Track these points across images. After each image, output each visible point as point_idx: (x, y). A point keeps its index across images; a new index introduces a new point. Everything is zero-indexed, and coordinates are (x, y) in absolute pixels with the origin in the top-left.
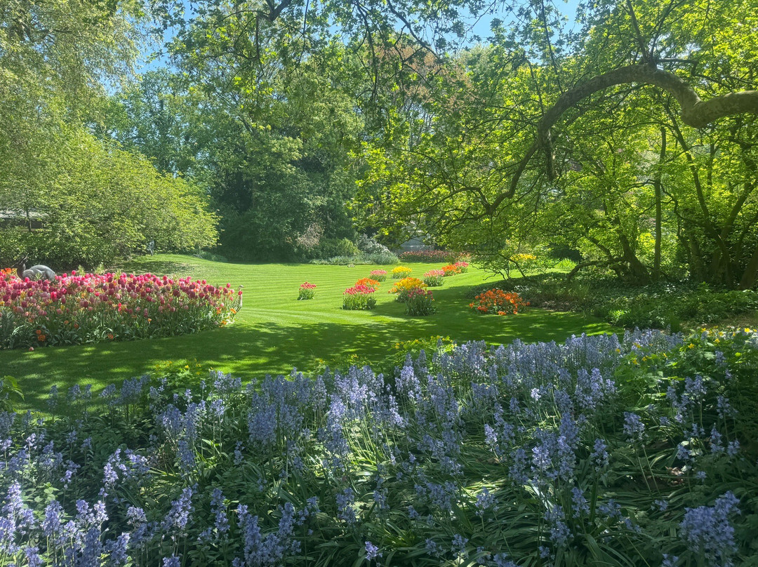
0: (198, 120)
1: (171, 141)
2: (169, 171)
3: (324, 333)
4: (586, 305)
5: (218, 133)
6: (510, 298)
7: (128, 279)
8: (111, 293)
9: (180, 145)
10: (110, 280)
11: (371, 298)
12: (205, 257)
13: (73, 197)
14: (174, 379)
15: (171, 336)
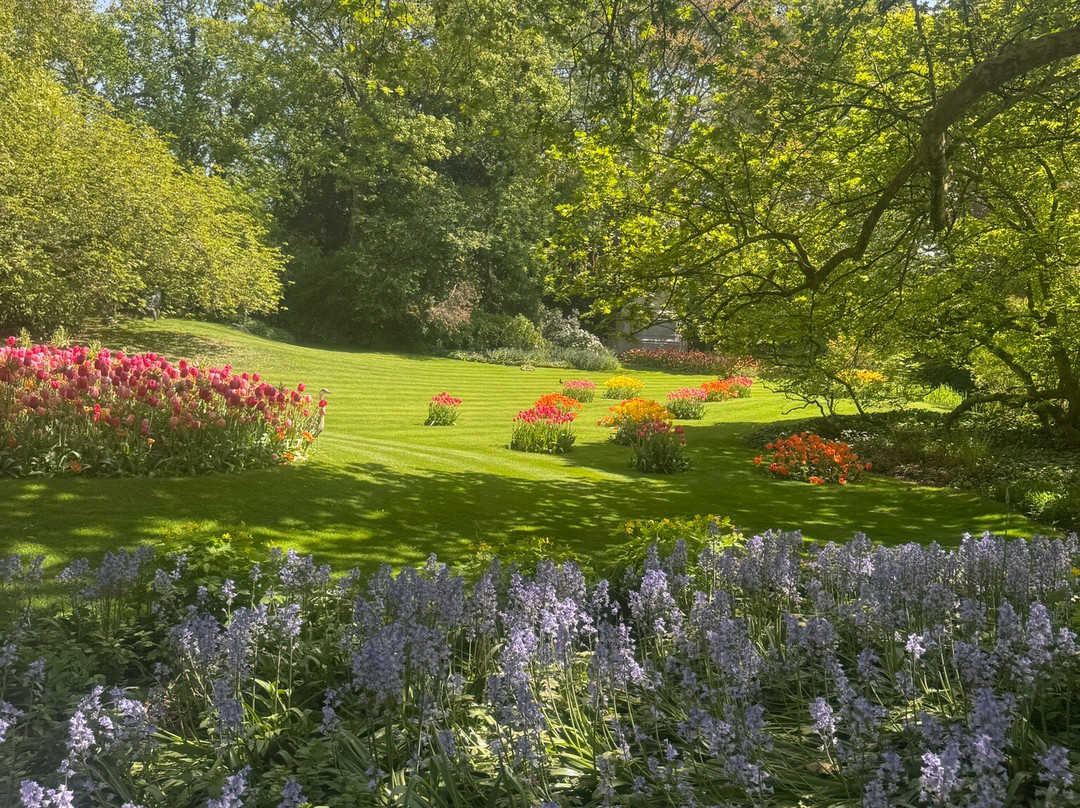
0: (259, 69)
1: (204, 106)
2: (198, 162)
3: (475, 491)
4: (979, 478)
5: (295, 97)
6: (834, 451)
7: (113, 361)
8: (82, 385)
9: (221, 115)
10: (79, 360)
11: (565, 432)
12: (255, 331)
13: (16, 198)
14: (201, 557)
15: (189, 475)
